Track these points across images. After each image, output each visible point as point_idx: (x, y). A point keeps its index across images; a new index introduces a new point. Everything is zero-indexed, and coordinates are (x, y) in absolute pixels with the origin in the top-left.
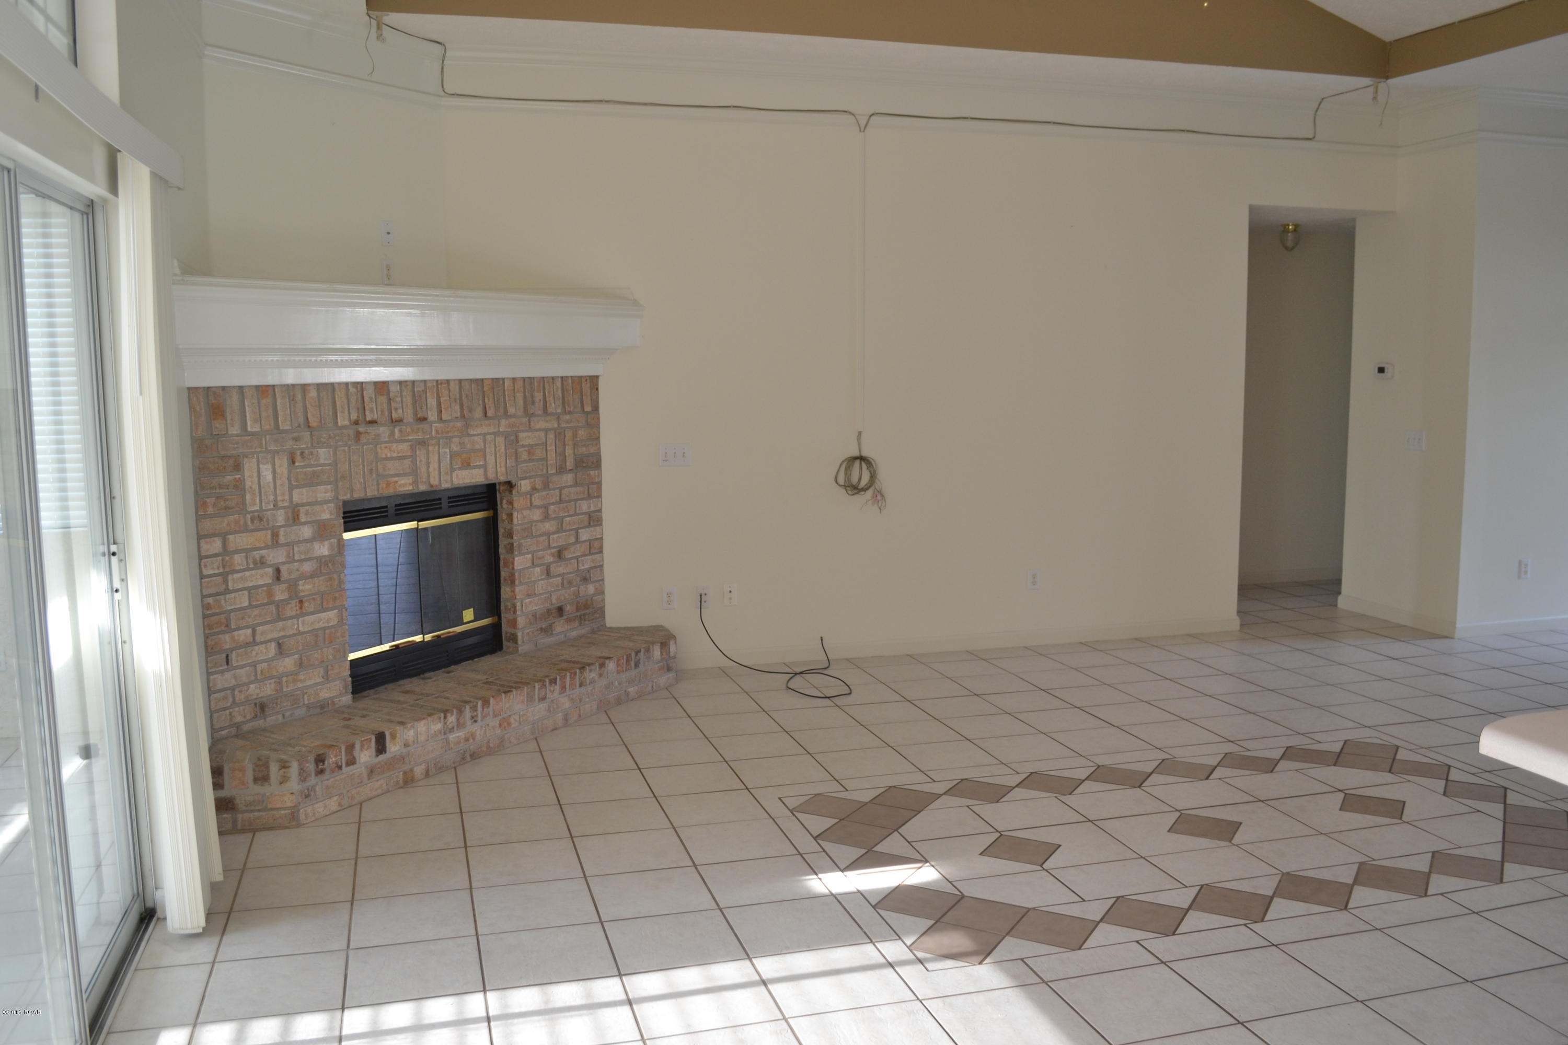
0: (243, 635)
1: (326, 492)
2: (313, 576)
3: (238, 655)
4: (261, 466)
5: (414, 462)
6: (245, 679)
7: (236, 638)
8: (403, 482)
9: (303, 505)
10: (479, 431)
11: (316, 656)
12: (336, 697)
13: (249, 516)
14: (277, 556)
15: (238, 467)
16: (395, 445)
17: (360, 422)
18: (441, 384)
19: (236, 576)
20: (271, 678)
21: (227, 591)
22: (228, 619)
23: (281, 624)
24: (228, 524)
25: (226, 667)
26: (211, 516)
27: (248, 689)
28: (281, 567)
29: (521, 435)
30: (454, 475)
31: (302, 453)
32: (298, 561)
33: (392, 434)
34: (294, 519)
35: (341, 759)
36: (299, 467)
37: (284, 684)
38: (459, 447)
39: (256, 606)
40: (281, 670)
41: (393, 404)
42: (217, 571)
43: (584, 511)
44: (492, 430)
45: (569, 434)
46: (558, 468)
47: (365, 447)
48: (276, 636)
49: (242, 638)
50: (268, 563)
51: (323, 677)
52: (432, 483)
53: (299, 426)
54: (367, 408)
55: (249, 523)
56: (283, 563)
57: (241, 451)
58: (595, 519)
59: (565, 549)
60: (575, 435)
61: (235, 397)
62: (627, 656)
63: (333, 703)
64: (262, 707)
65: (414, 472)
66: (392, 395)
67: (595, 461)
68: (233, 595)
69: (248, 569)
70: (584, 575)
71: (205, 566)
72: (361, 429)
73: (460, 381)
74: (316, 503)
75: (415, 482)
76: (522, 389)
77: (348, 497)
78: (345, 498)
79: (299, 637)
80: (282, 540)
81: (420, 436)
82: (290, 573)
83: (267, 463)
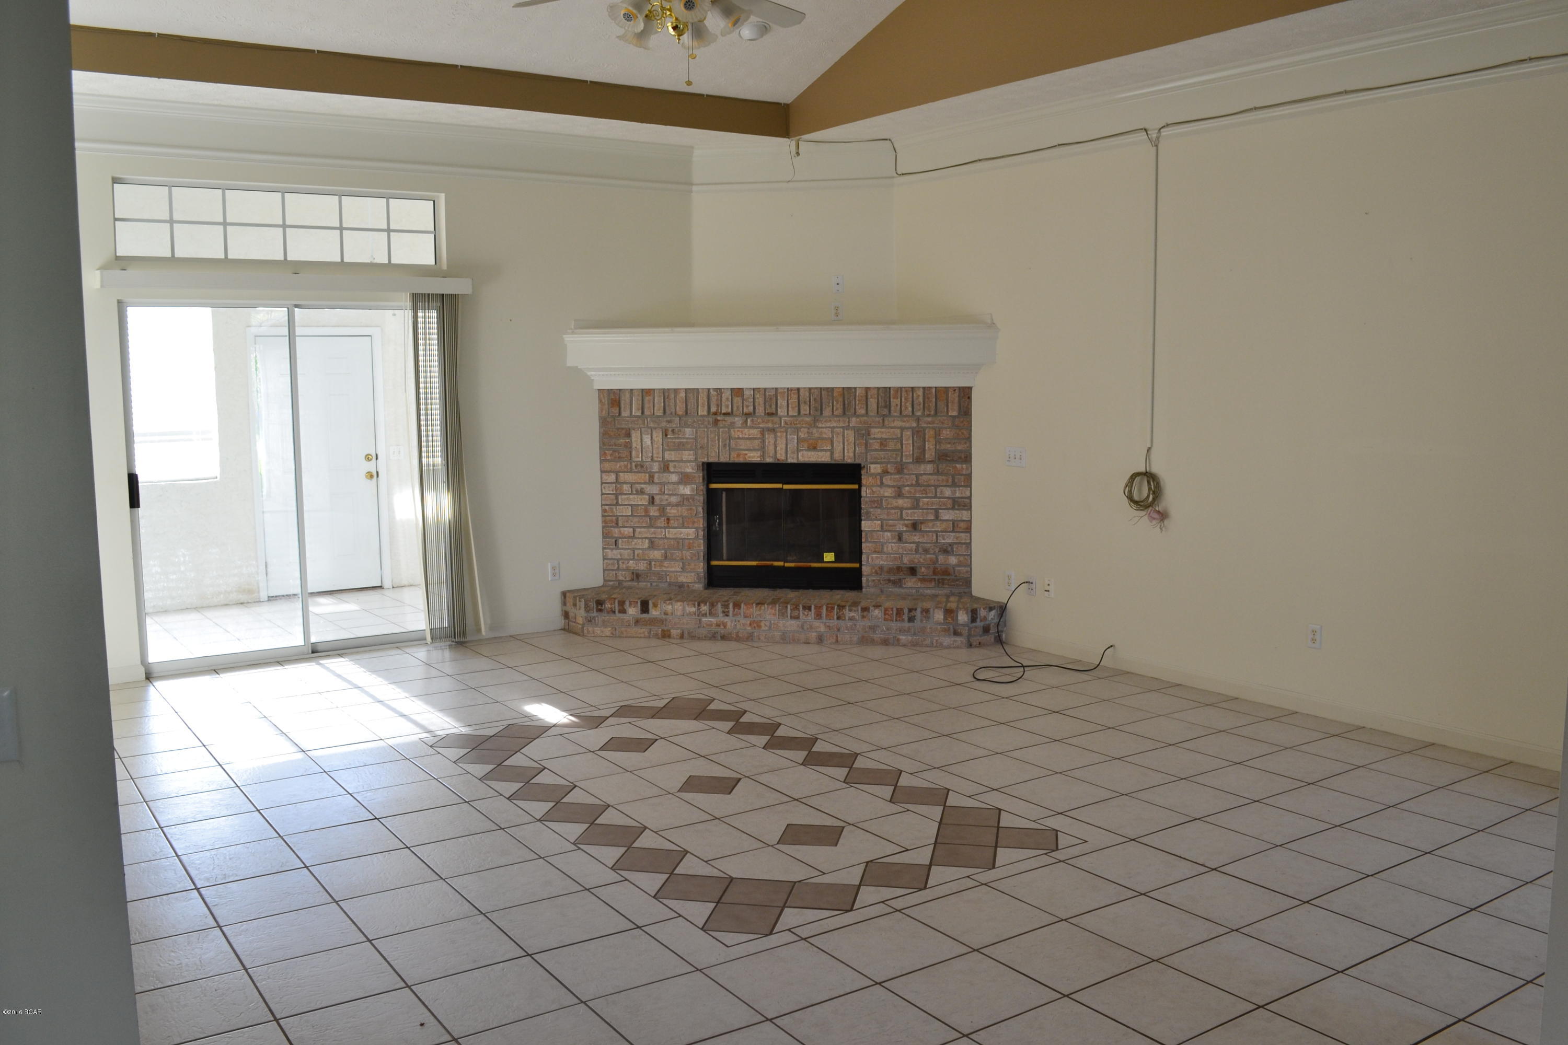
0: (628, 531)
1: (689, 455)
2: (677, 505)
3: (623, 542)
4: (643, 435)
5: (763, 442)
6: (626, 557)
7: (622, 532)
8: (752, 455)
9: (672, 461)
10: (828, 425)
11: (677, 554)
12: (691, 583)
13: (634, 464)
14: (654, 490)
15: (628, 435)
16: (746, 430)
17: (718, 414)
18: (791, 390)
19: (623, 497)
20: (644, 560)
21: (617, 504)
22: (617, 520)
23: (653, 529)
24: (620, 467)
25: (614, 547)
26: (609, 461)
27: (628, 563)
28: (655, 496)
29: (873, 430)
30: (800, 454)
31: (673, 431)
32: (667, 494)
33: (746, 422)
34: (665, 468)
35: (615, 607)
36: (670, 438)
37: (653, 566)
38: (806, 435)
39: (636, 516)
40: (652, 557)
41: (745, 402)
42: (612, 492)
43: (947, 496)
44: (842, 425)
45: (929, 433)
46: (915, 458)
47: (721, 430)
48: (649, 536)
49: (626, 533)
50: (646, 492)
51: (682, 569)
52: (778, 458)
53: (671, 414)
54: (723, 404)
55: (634, 468)
56: (656, 494)
57: (630, 426)
58: (965, 504)
59: (921, 523)
60: (937, 433)
61: (628, 395)
62: (897, 609)
63: (688, 586)
64: (637, 576)
65: (763, 448)
66: (745, 397)
67: (963, 457)
68: (621, 507)
69: (631, 494)
70: (945, 548)
71: (604, 488)
72: (719, 418)
73: (810, 389)
74: (682, 461)
75: (763, 456)
76: (876, 396)
77: (705, 460)
78: (703, 460)
79: (666, 541)
80: (656, 480)
81: (770, 425)
82: (661, 500)
83: (648, 434)
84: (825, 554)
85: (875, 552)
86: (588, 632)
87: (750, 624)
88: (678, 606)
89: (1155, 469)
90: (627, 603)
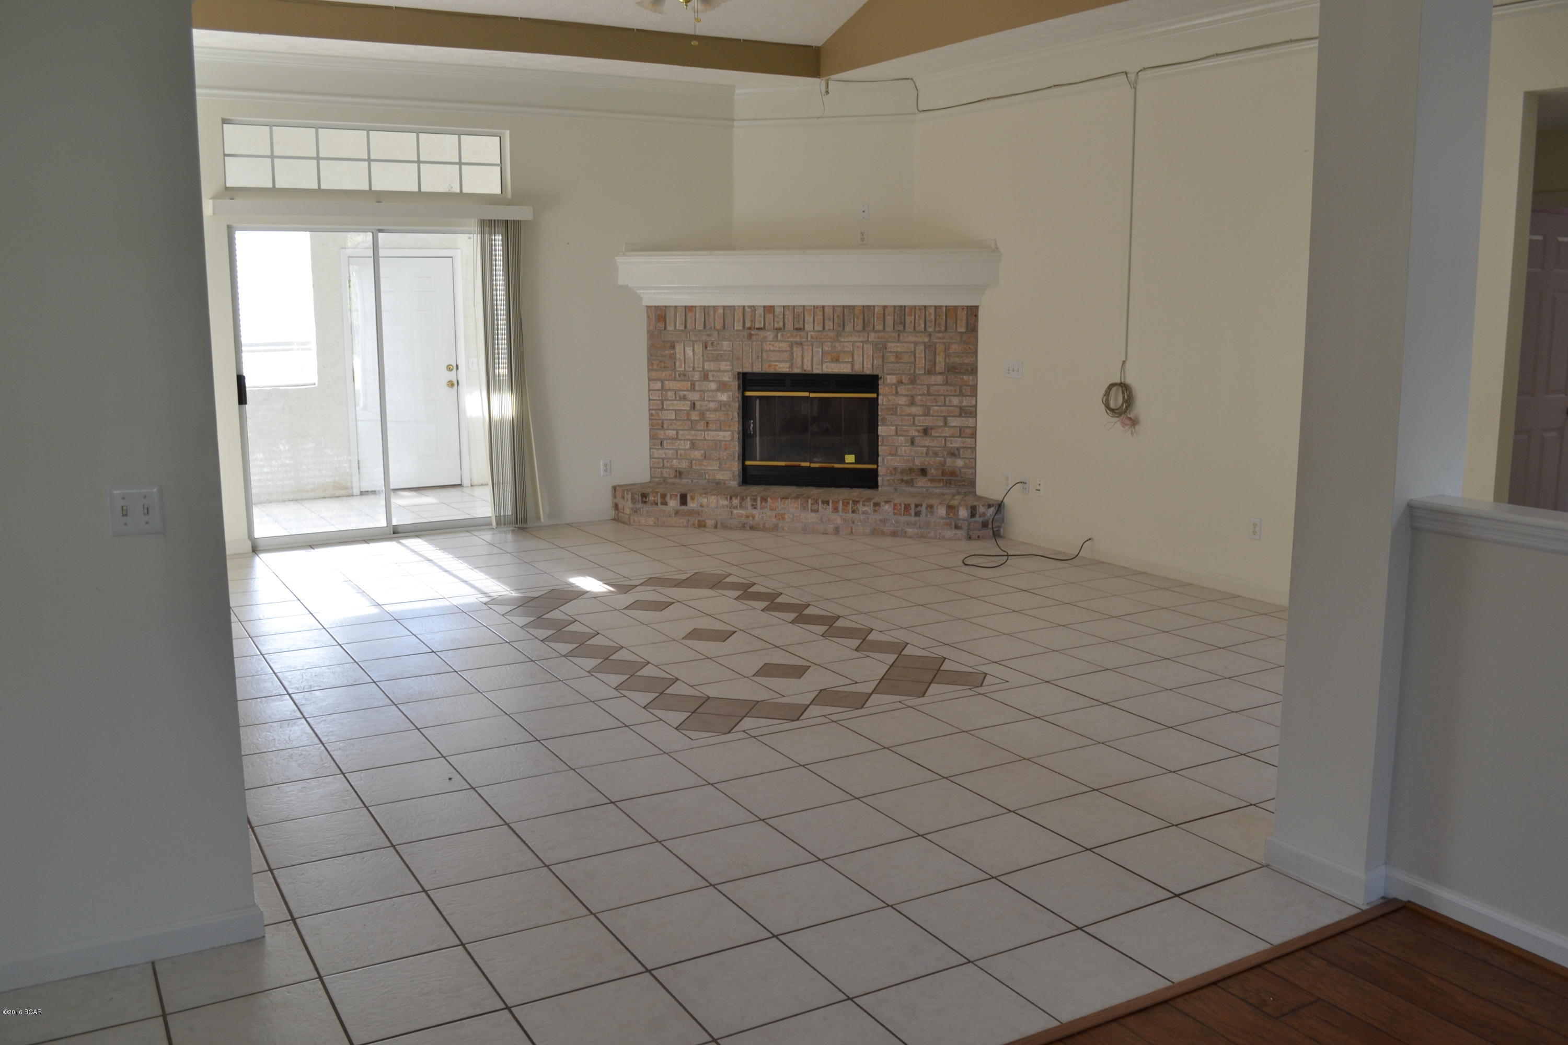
0: (672, 433)
1: (727, 365)
2: (715, 410)
3: (667, 443)
4: (686, 348)
5: (792, 354)
6: (670, 456)
7: (667, 434)
8: (781, 366)
9: (711, 371)
10: (849, 339)
11: (715, 454)
12: (727, 480)
13: (677, 373)
14: (695, 396)
15: (673, 347)
16: (777, 343)
17: (752, 328)
18: (817, 308)
19: (668, 402)
20: (687, 459)
21: (663, 409)
22: (662, 423)
23: (694, 432)
24: (666, 375)
25: (660, 447)
26: (656, 370)
27: (672, 462)
28: (695, 402)
29: (889, 345)
30: (824, 365)
31: (712, 344)
32: (706, 401)
33: (776, 336)
34: (705, 377)
35: (657, 500)
36: (709, 350)
37: (694, 465)
38: (830, 349)
39: (679, 420)
40: (692, 457)
41: (776, 319)
42: (658, 398)
43: (955, 404)
44: (861, 339)
45: (940, 348)
46: (926, 370)
47: (754, 343)
48: (690, 438)
49: (670, 435)
50: (688, 398)
51: (719, 467)
52: (805, 369)
53: (711, 328)
54: (757, 320)
55: (677, 376)
56: (697, 400)
57: (674, 339)
58: (970, 412)
59: (932, 429)
60: (947, 349)
61: (672, 311)
62: (905, 505)
63: (725, 483)
64: (679, 474)
65: (791, 360)
66: (776, 314)
67: (970, 369)
68: (666, 412)
69: (675, 400)
70: (952, 451)
71: (651, 394)
72: (753, 333)
73: (834, 307)
74: (719, 371)
75: (791, 367)
76: (892, 314)
77: (740, 370)
78: (738, 370)
79: (705, 442)
80: (697, 388)
81: (798, 339)
82: (701, 406)
83: (690, 346)
84: (847, 456)
85: (890, 454)
86: (634, 521)
87: (776, 516)
88: (713, 499)
89: (1129, 380)
90: (668, 496)
